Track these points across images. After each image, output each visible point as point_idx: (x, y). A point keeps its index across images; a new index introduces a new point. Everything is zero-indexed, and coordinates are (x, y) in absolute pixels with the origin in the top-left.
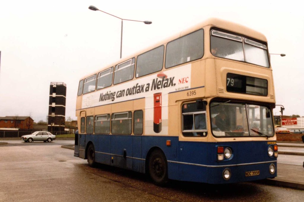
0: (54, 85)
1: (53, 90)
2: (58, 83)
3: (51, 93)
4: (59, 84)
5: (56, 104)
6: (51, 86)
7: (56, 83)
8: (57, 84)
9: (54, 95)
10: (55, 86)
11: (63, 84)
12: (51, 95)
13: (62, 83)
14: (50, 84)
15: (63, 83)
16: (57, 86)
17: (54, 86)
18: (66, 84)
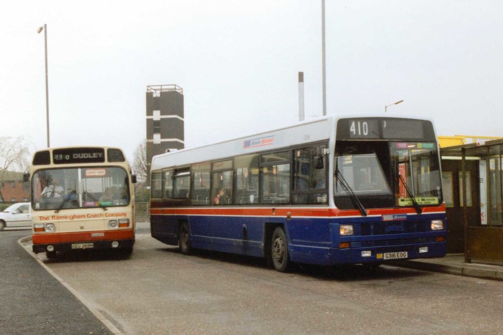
0: (154, 91)
1: (152, 103)
2: (163, 87)
3: (149, 112)
4: (166, 88)
5: (162, 137)
6: (149, 96)
7: (159, 87)
8: (161, 89)
9: (157, 116)
10: (157, 94)
11: (175, 89)
12: (150, 117)
13: (173, 87)
14: (146, 91)
15: (175, 85)
16: (161, 93)
17: (154, 95)
18: (182, 89)
